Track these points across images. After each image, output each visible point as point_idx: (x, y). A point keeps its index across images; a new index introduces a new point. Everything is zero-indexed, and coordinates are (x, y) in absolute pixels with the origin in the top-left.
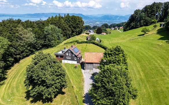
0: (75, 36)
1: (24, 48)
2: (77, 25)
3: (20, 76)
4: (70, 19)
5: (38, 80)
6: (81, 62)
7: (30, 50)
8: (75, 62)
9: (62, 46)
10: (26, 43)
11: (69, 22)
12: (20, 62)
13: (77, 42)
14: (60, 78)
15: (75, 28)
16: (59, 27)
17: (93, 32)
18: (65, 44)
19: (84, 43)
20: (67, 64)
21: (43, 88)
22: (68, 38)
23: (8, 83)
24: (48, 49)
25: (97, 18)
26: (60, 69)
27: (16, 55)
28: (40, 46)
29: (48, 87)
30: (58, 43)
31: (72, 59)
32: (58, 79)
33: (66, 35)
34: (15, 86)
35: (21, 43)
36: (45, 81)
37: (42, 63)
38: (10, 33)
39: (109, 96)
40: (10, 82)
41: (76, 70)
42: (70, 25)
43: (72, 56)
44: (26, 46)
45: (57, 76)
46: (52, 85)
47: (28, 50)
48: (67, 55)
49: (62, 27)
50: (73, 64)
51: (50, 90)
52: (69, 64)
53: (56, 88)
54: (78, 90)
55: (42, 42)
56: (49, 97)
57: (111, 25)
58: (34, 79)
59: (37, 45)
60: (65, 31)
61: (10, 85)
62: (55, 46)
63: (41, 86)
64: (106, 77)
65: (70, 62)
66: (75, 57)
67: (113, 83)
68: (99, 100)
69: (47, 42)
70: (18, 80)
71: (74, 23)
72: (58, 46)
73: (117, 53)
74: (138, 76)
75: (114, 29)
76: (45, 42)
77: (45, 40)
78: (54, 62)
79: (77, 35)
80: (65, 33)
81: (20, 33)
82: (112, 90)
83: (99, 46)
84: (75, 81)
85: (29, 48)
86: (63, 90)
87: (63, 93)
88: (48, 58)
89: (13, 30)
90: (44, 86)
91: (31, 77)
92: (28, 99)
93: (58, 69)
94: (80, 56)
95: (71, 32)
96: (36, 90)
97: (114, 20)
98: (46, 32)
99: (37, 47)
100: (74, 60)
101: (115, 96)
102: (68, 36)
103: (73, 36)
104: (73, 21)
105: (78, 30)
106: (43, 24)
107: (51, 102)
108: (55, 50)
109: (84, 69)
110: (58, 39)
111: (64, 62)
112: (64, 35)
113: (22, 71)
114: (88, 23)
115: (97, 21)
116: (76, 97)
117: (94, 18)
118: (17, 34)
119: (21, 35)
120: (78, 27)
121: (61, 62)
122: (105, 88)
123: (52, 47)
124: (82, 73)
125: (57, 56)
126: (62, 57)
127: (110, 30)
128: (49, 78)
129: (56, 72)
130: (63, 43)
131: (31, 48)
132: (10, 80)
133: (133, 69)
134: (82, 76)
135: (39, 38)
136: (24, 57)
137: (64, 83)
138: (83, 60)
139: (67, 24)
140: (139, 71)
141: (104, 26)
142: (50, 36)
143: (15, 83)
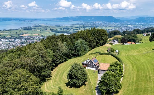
0: (99, 46)
1: (61, 57)
2: (101, 37)
3: (60, 75)
4: (96, 32)
5: (74, 76)
6: (98, 69)
7: (64, 58)
8: (94, 69)
9: (87, 56)
10: (62, 53)
11: (95, 35)
12: (58, 66)
13: (99, 53)
14: (84, 76)
15: (99, 40)
16: (86, 40)
17: (118, 42)
18: (89, 54)
19: (104, 54)
20: (89, 70)
21: (76, 80)
22: (93, 49)
23: (53, 79)
24: (77, 58)
25: (129, 21)
26: (84, 72)
27: (56, 61)
28: (71, 55)
29: (78, 80)
30: (85, 53)
31: (93, 67)
32: (83, 77)
33: (92, 46)
34: (58, 80)
35: (59, 53)
36: (77, 77)
37: (76, 68)
38: (53, 46)
39: (106, 85)
40: (54, 78)
41: (94, 74)
42: (95, 38)
43: (92, 65)
44: (62, 56)
45: (83, 75)
46: (80, 79)
47: (63, 58)
48: (90, 64)
49: (89, 40)
50: (93, 70)
51: (79, 81)
52: (91, 70)
53: (82, 81)
54: (93, 84)
55: (73, 52)
56: (79, 85)
57: (144, 30)
58: (72, 76)
59: (69, 54)
60: (91, 43)
61: (55, 80)
62: (82, 56)
63: (75, 79)
64: (105, 77)
65: (91, 69)
66: (95, 66)
67: (108, 80)
68: (101, 87)
69: (76, 53)
70: (59, 78)
71: (99, 36)
72: (84, 55)
73: (116, 65)
74: (132, 80)
75: (146, 36)
76: (75, 53)
77: (75, 51)
78: (82, 68)
79: (101, 46)
80: (90, 44)
81: (59, 46)
82: (106, 82)
83: (115, 57)
84: (92, 80)
85: (64, 57)
86: (86, 83)
87: (85, 85)
88: (79, 66)
89: (55, 45)
90: (76, 79)
91: (71, 74)
92: (67, 86)
93: (83, 72)
94: (98, 65)
95: (95, 44)
96: (73, 81)
97: (151, 22)
98: (76, 45)
99: (69, 56)
100: (94, 67)
101: (108, 85)
102: (93, 47)
103: (98, 47)
104: (98, 35)
105: (102, 41)
106: (74, 37)
107: (79, 88)
108: (82, 59)
109: (99, 74)
110: (84, 50)
111: (87, 68)
112: (90, 47)
113: (60, 72)
114: (118, 26)
115: (129, 24)
116: (92, 87)
117: (126, 21)
118: (57, 47)
119: (60, 48)
120: (103, 39)
121: (85, 68)
122: (104, 82)
123: (80, 56)
124: (97, 76)
125: (83, 64)
126: (86, 65)
127: (142, 37)
128: (79, 76)
129: (82, 73)
130: (88, 53)
131: (65, 57)
132: (54, 77)
133: (131, 76)
134: (98, 78)
135: (71, 49)
136: (60, 63)
137: (86, 79)
138: (100, 68)
139: (93, 37)
140: (134, 77)
141: (135, 32)
142: (78, 48)
143: (58, 79)
